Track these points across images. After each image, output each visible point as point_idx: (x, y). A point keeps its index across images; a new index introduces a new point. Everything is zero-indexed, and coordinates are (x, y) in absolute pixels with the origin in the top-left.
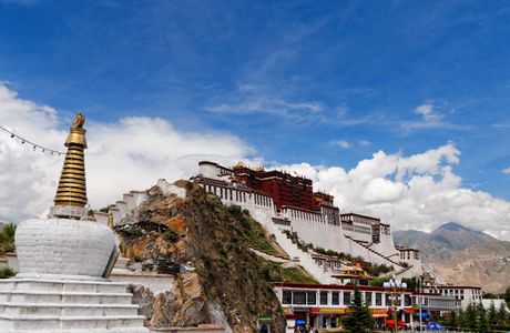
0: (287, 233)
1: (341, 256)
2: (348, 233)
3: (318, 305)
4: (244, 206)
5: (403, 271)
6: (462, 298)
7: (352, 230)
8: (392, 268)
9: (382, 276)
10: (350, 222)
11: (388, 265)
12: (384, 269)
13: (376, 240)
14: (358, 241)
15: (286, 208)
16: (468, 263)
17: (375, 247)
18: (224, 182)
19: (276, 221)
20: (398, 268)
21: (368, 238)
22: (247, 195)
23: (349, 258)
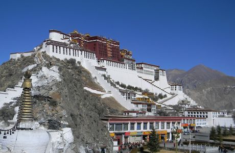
0: (104, 76)
1: (136, 89)
2: (141, 75)
3: (129, 130)
4: (78, 59)
5: (172, 97)
6: (207, 117)
7: (142, 73)
8: (165, 96)
9: (160, 100)
10: (142, 68)
11: (164, 94)
12: (161, 96)
13: (157, 79)
14: (146, 80)
15: (103, 60)
16: (209, 89)
17: (156, 83)
18: (65, 43)
19: (97, 68)
20: (169, 96)
21: (152, 78)
22: (80, 52)
23: (140, 90)
